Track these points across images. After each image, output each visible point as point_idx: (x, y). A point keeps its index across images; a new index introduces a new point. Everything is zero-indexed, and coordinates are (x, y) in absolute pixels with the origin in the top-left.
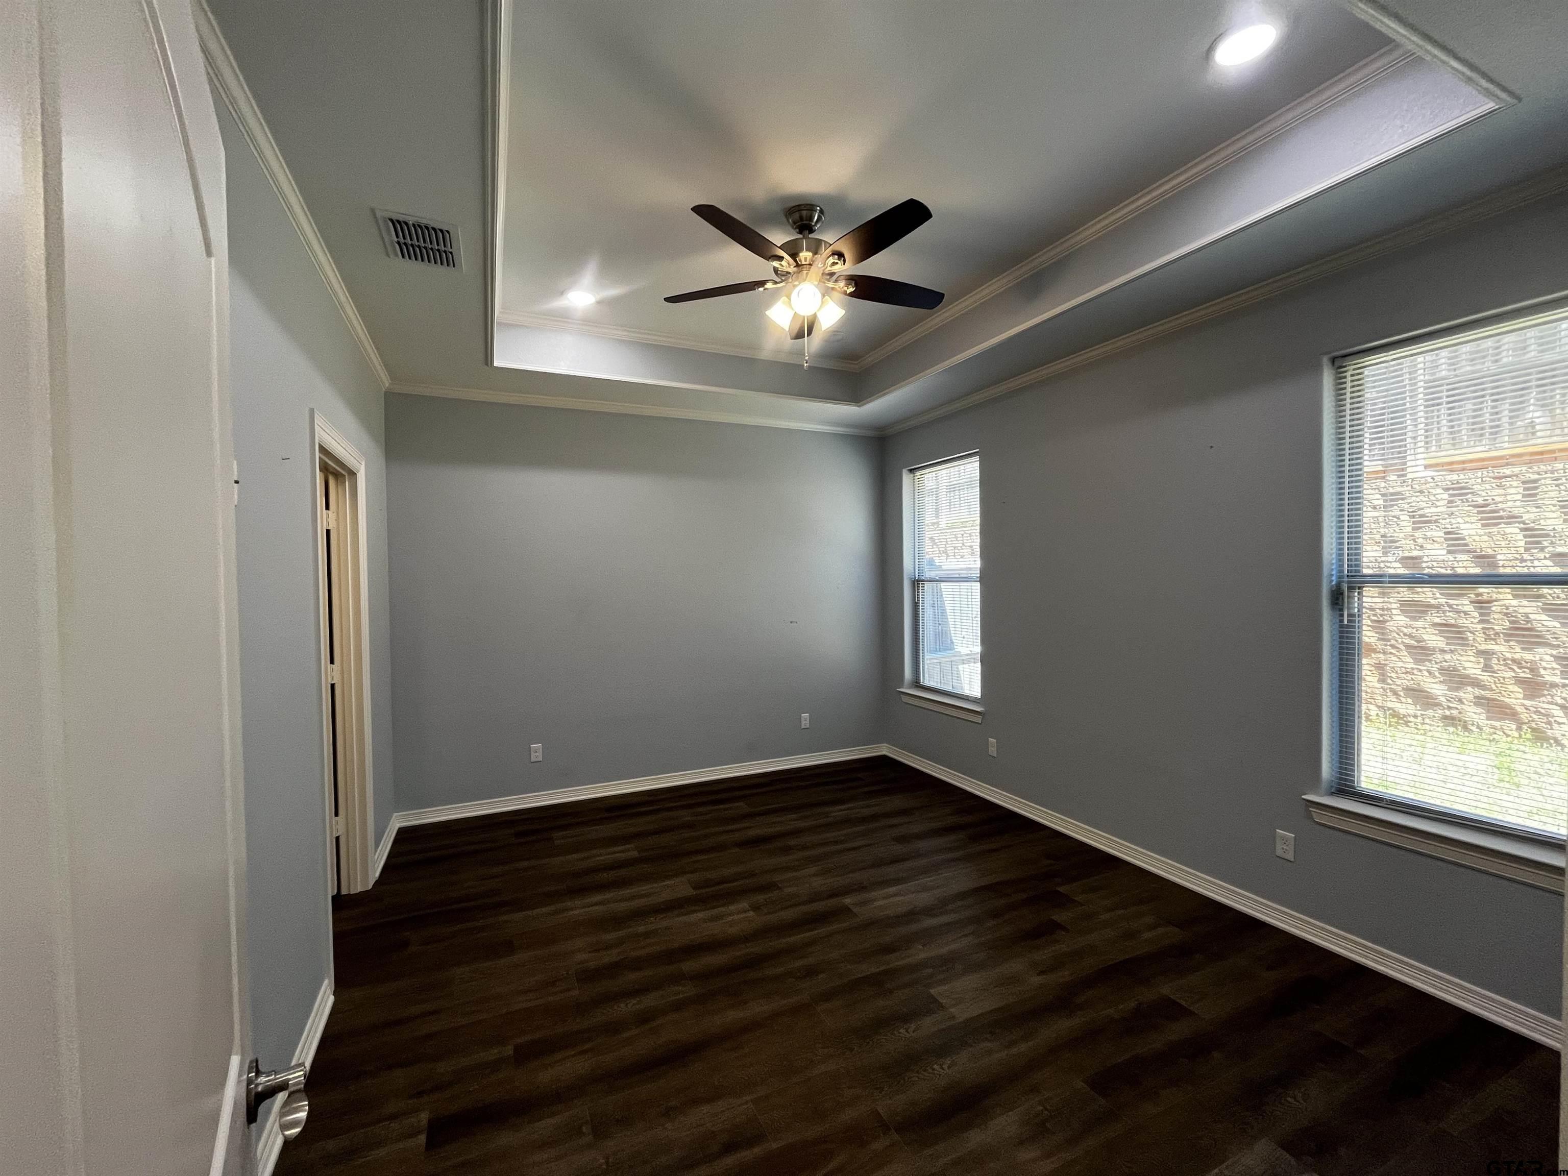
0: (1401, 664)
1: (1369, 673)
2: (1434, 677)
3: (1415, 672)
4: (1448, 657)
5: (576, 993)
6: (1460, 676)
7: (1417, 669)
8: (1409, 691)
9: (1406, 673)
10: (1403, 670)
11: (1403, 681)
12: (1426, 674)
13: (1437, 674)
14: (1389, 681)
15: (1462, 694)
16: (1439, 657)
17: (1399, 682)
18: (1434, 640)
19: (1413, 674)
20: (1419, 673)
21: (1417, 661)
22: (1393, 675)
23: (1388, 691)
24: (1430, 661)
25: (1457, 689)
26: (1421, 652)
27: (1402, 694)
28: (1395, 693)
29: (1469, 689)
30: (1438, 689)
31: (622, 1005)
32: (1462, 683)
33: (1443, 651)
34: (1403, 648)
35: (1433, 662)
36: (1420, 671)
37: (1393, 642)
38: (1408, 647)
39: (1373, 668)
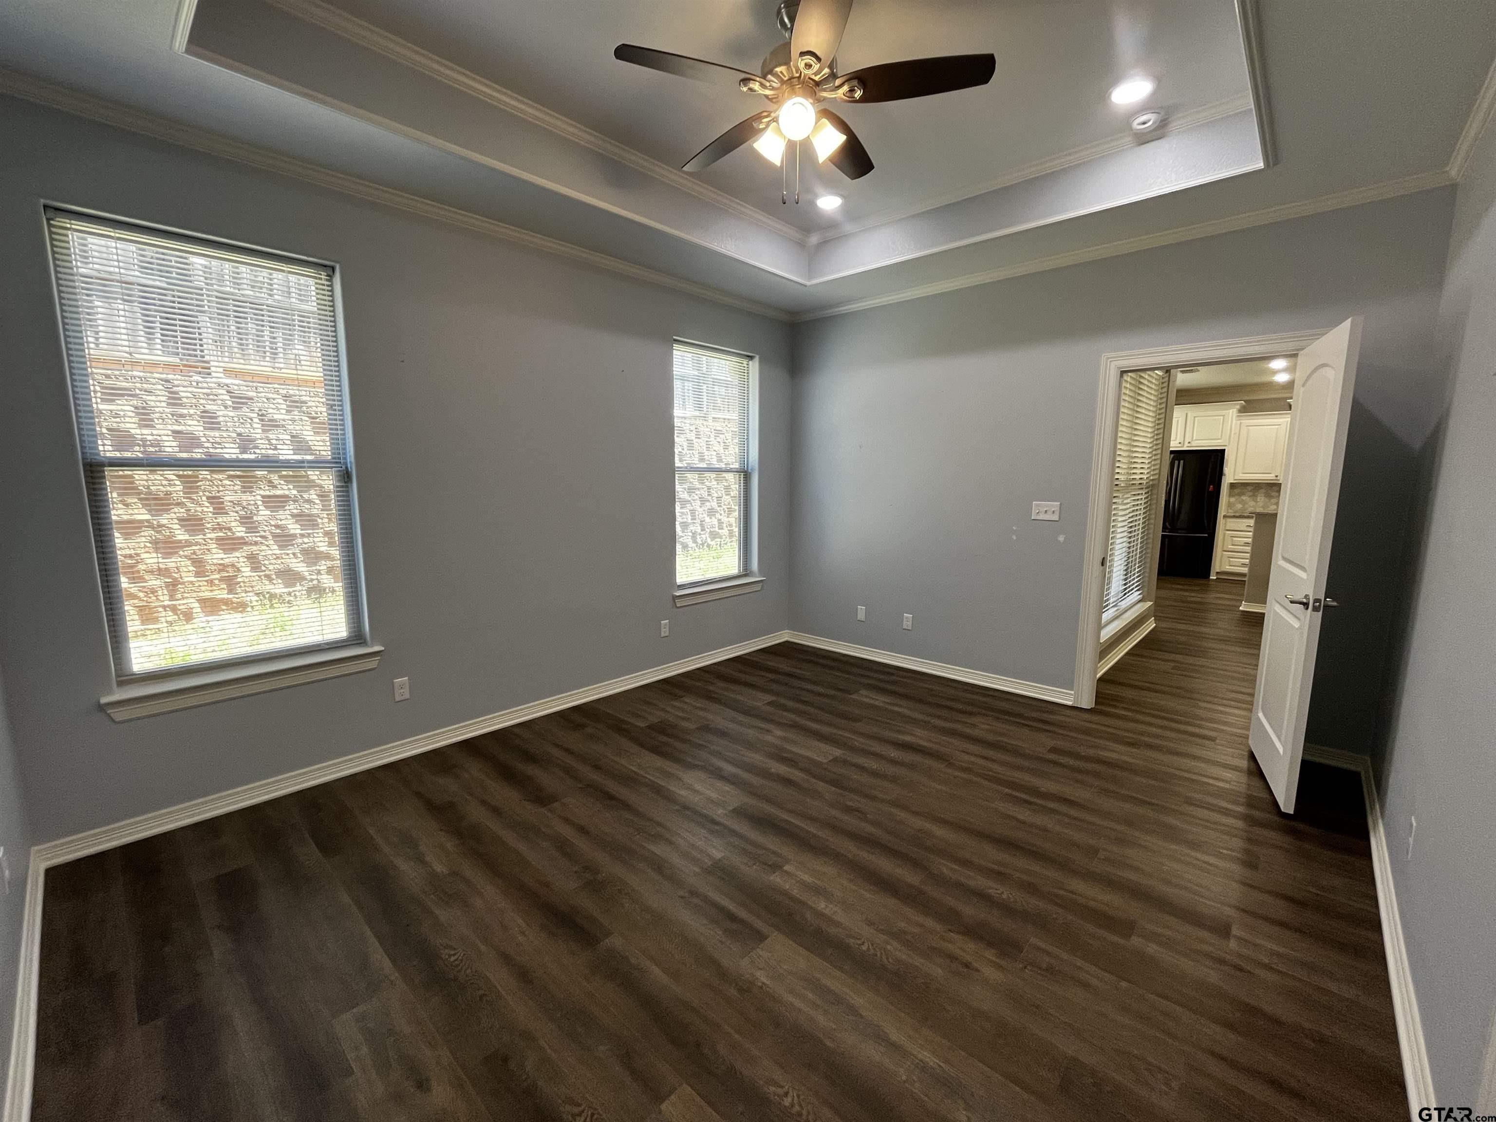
0: (270, 552)
1: (243, 564)
2: (296, 558)
3: (284, 556)
4: (306, 540)
5: (1033, 940)
6: (315, 553)
7: (285, 553)
8: (280, 573)
9: (278, 558)
10: (275, 557)
11: (275, 566)
12: (292, 556)
13: (299, 555)
14: (263, 568)
15: (318, 567)
16: (300, 541)
17: (271, 567)
18: (294, 528)
19: (283, 558)
20: (287, 557)
21: (281, 547)
22: (266, 562)
23: (263, 577)
24: (293, 545)
25: (315, 564)
26: (284, 539)
27: (274, 577)
28: (268, 577)
29: (323, 562)
30: (300, 567)
31: (1005, 896)
32: (316, 558)
33: (302, 536)
34: (270, 537)
35: (296, 546)
36: (288, 554)
37: (263, 533)
38: (275, 536)
39: (246, 560)
